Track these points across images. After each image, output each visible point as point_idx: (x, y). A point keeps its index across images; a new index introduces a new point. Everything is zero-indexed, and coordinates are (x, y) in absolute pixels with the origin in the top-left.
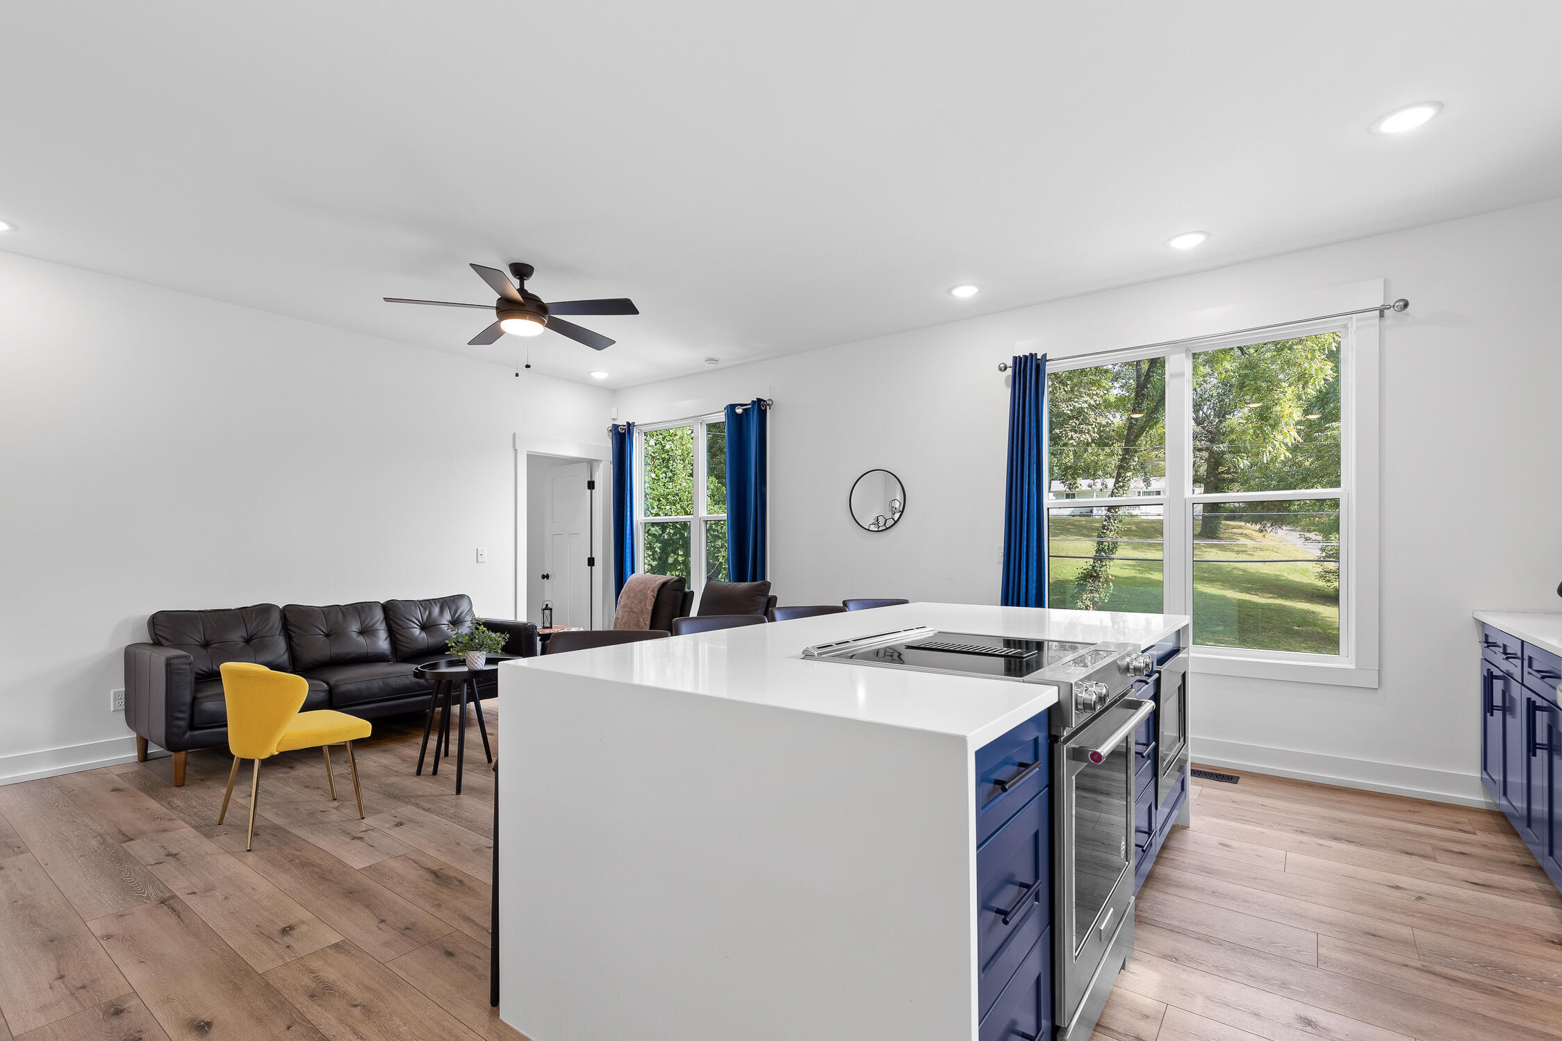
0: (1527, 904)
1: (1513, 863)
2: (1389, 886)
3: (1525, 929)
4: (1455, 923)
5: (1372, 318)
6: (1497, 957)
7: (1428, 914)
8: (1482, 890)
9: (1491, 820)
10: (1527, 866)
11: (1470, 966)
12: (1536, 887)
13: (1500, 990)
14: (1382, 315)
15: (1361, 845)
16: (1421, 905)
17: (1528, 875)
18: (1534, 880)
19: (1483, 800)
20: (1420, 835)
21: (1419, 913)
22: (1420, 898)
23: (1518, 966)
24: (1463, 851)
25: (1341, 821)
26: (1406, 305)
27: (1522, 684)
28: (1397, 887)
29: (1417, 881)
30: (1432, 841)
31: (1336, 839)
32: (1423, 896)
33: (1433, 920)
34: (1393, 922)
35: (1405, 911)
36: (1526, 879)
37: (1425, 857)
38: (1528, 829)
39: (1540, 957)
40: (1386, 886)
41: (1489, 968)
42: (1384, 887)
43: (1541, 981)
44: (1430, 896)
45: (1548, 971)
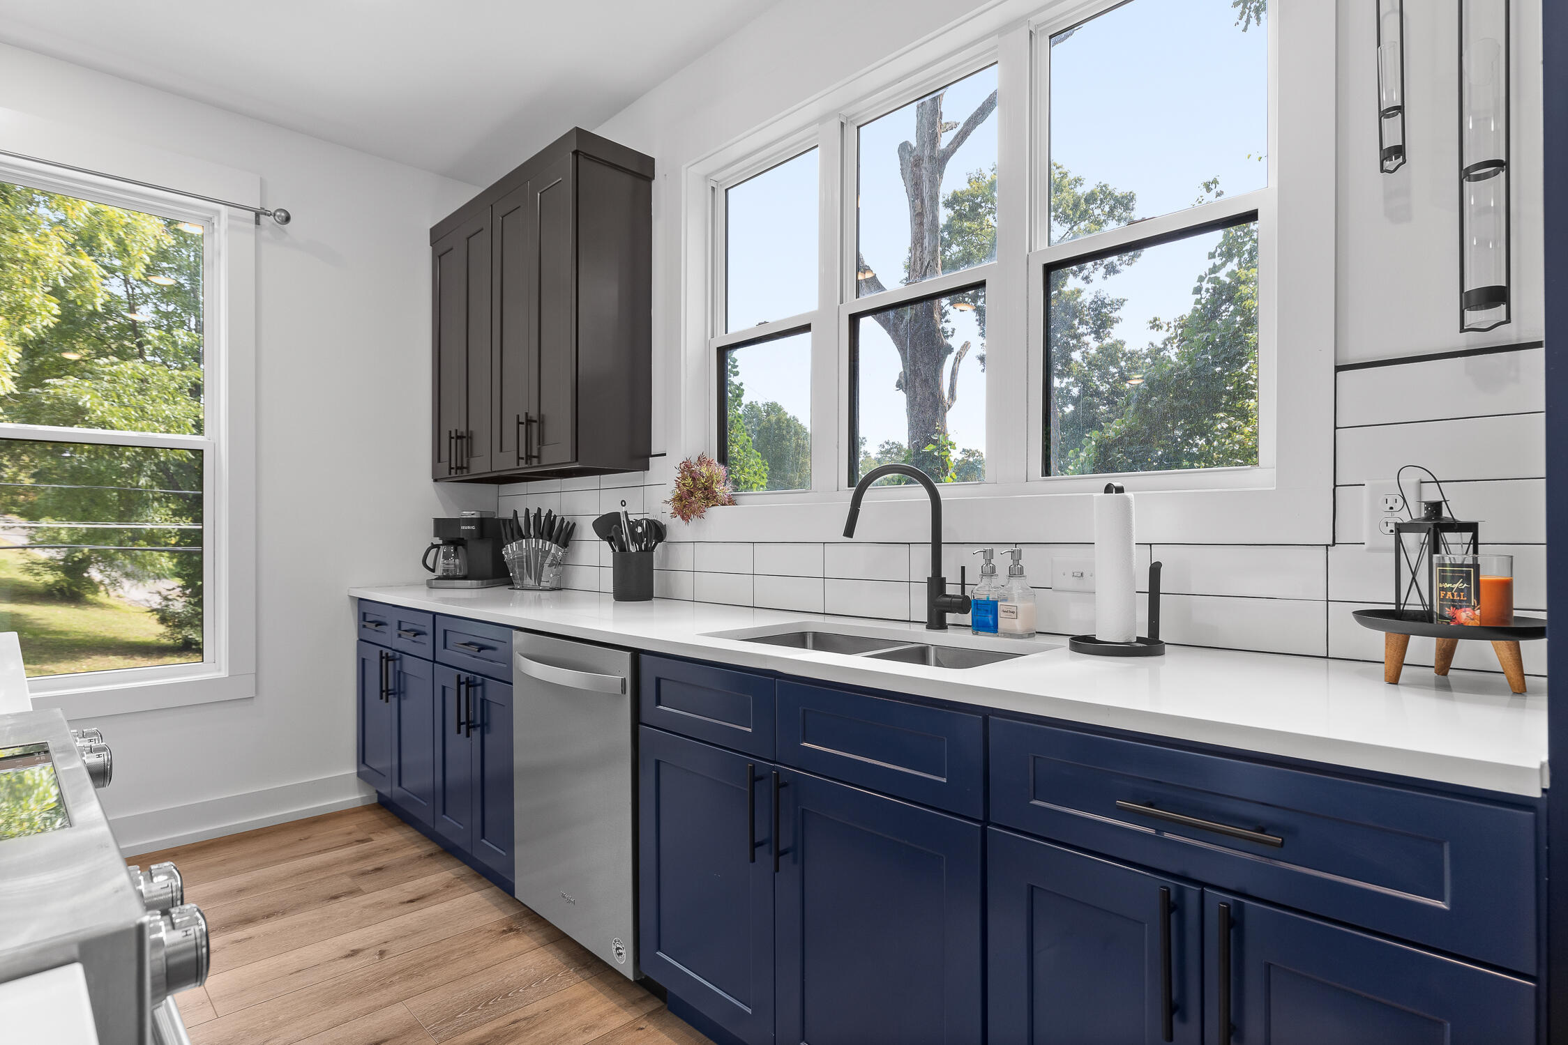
0: (461, 900)
1: (420, 857)
2: (346, 957)
3: (479, 930)
4: (432, 963)
5: (246, 220)
6: (483, 983)
7: (403, 971)
8: (422, 905)
9: (370, 817)
10: (431, 855)
11: (476, 1014)
12: (452, 876)
13: (516, 1025)
14: (257, 222)
15: (284, 913)
16: (390, 963)
17: (438, 866)
18: (447, 869)
19: (358, 797)
20: (328, 866)
21: (394, 974)
22: (382, 953)
23: (506, 981)
24: (377, 866)
25: (241, 891)
26: (288, 219)
27: (434, 661)
28: (354, 953)
29: (365, 931)
30: (345, 869)
31: (248, 920)
32: (383, 947)
33: (411, 976)
34: (381, 1007)
35: (382, 982)
36: (440, 871)
37: (351, 893)
38: (444, 816)
39: (511, 957)
40: (342, 958)
41: (490, 1003)
42: (343, 960)
43: (530, 986)
44: (388, 944)
45: (525, 969)
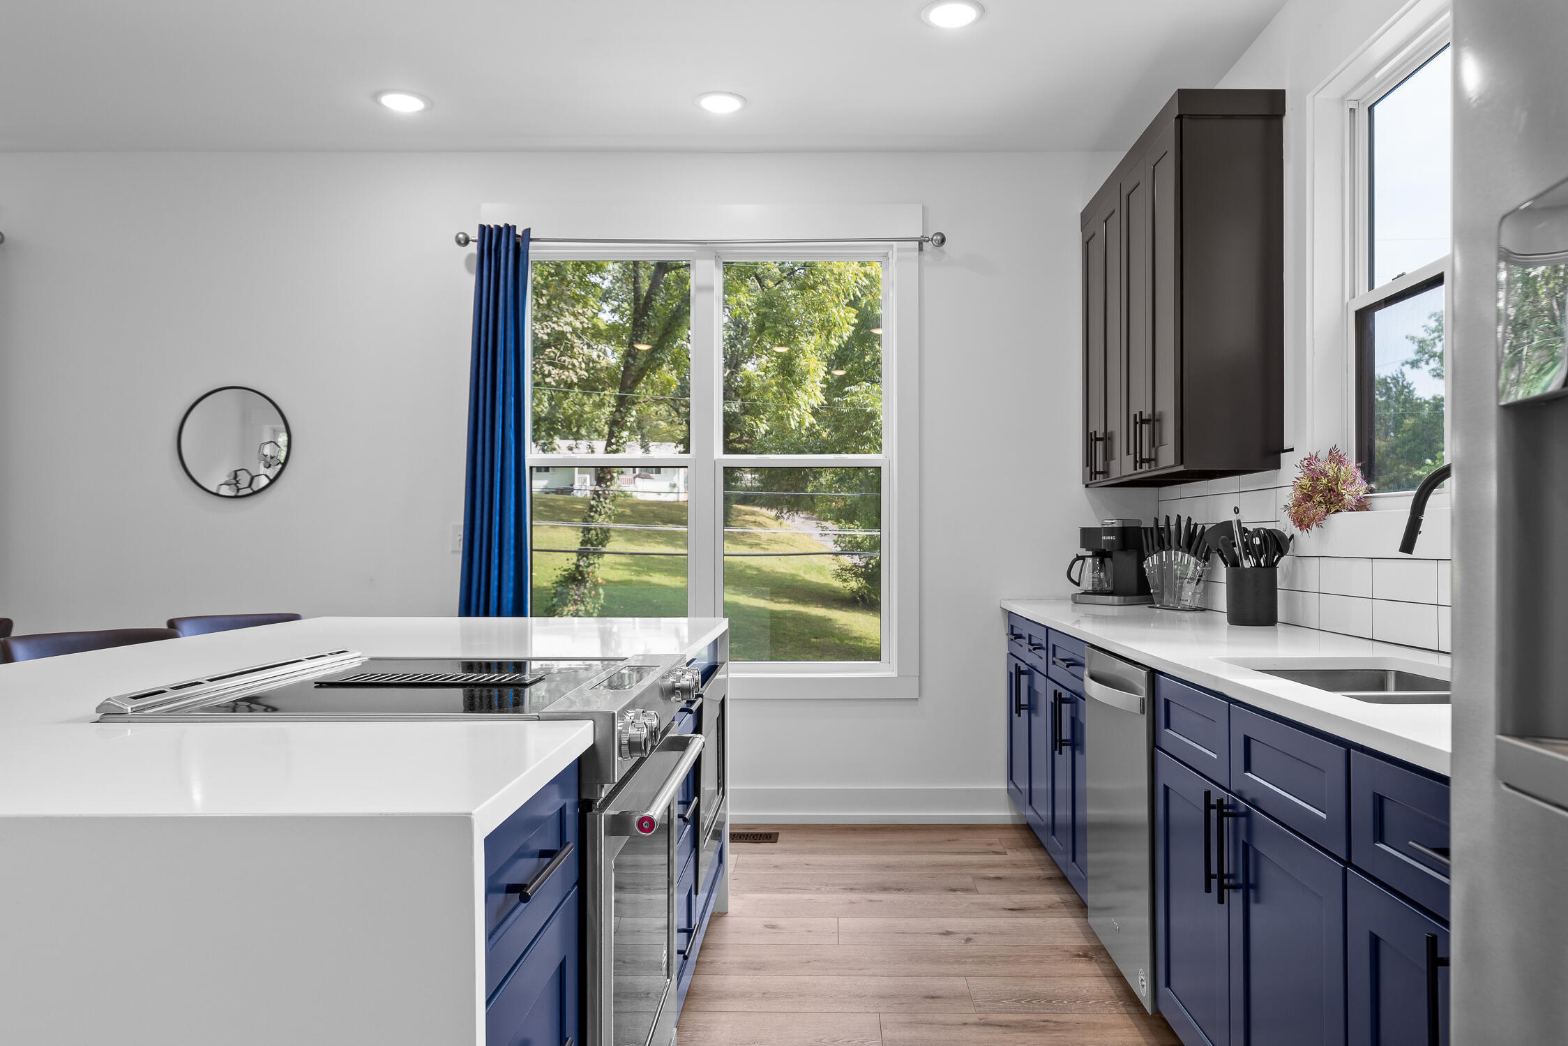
0: (1056, 920)
1: (1039, 878)
2: (941, 934)
3: (1057, 948)
4: (1002, 959)
5: (911, 250)
6: (1038, 986)
7: (977, 957)
8: (1019, 915)
9: (1014, 835)
10: (1050, 879)
11: (1018, 1005)
12: (1058, 899)
13: (1045, 1024)
14: (921, 249)
15: (910, 891)
16: (972, 948)
17: (1051, 889)
18: (1057, 893)
19: (1009, 814)
20: (961, 866)
21: (970, 957)
22: (968, 940)
23: (1057, 991)
24: (998, 875)
25: (888, 867)
26: (943, 241)
27: (1047, 677)
28: (948, 933)
29: (964, 921)
30: (971, 871)
31: (885, 889)
32: (970, 936)
33: (982, 962)
34: (948, 975)
35: (960, 959)
36: (1051, 893)
37: (967, 890)
38: (1053, 837)
39: (1072, 975)
40: (937, 934)
41: (1034, 1002)
42: (936, 936)
43: (1075, 1002)
44: (976, 935)
45: (1079, 988)
